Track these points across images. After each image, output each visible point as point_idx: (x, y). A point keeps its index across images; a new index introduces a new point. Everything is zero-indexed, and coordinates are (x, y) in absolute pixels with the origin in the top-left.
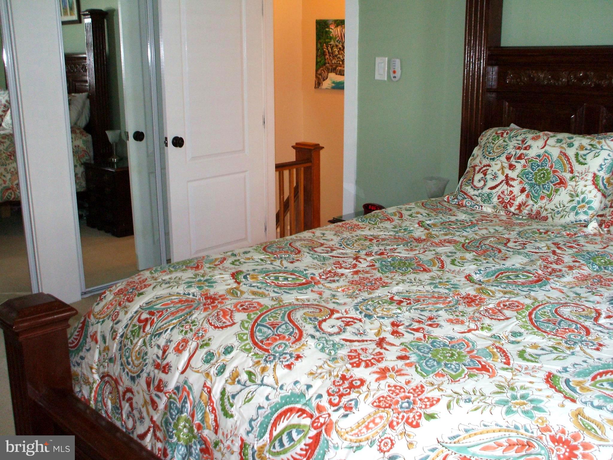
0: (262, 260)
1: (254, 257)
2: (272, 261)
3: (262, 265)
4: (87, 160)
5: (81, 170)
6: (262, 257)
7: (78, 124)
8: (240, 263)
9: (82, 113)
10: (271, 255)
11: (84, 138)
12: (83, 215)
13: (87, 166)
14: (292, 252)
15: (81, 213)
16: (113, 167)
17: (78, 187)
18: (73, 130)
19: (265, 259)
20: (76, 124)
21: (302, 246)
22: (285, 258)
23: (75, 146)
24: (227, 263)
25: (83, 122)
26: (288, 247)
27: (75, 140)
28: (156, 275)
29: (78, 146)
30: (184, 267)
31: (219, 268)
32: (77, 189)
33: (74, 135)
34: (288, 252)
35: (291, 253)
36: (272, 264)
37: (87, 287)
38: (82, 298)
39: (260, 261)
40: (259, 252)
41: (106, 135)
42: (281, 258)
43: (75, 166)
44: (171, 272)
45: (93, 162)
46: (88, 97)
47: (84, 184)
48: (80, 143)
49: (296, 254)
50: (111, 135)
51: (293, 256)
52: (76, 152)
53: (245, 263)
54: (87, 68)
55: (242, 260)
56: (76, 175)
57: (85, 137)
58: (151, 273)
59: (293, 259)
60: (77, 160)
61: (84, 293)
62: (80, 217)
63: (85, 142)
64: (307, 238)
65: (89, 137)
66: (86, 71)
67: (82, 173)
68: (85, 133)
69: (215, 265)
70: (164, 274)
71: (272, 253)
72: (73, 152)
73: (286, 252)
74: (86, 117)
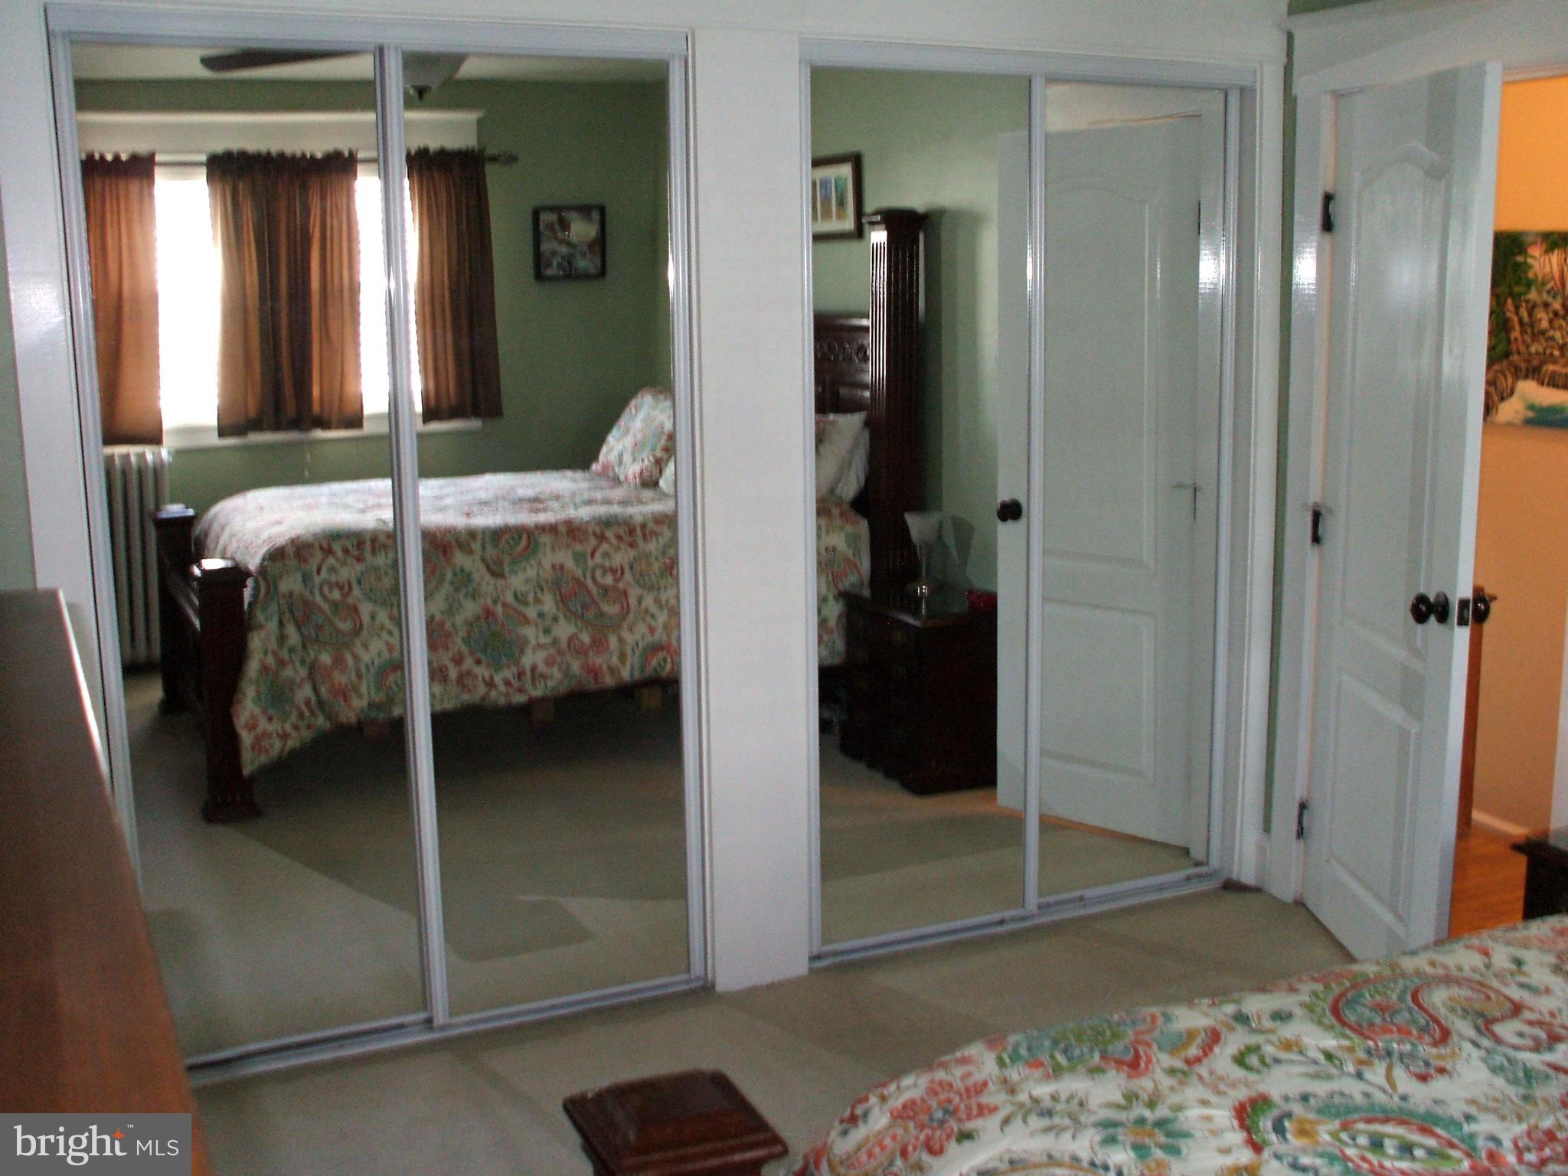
0: (1329, 1056)
1: (1307, 1040)
2: (1361, 1062)
3: (1329, 1077)
4: (852, 585)
5: (835, 609)
6: (1330, 1043)
7: (838, 492)
8: (1262, 1061)
9: (850, 464)
10: (1357, 1040)
11: (849, 528)
12: (832, 721)
13: (851, 601)
14: (1423, 1030)
15: (826, 715)
16: (916, 613)
17: (825, 653)
18: (824, 508)
19: (1339, 1054)
20: (832, 491)
21: (1453, 1010)
22: (1401, 1057)
23: (827, 549)
24: (1222, 1059)
25: (850, 488)
26: (1410, 1010)
27: (828, 532)
28: (1014, 1074)
29: (834, 549)
30: (1097, 1056)
31: (1200, 1078)
32: (820, 659)
33: (823, 522)
34: (1409, 1033)
35: (1420, 1038)
36: (1359, 1076)
37: (824, 942)
38: (811, 970)
39: (1321, 1058)
40: (1320, 1023)
41: (904, 522)
42: (1389, 1053)
43: (822, 601)
44: (1057, 1072)
45: (866, 592)
46: (867, 423)
47: (840, 645)
48: (838, 540)
49: (1435, 1044)
50: (917, 525)
51: (1426, 1050)
52: (827, 564)
53: (1277, 1061)
54: (869, 353)
55: (1269, 1050)
56: (822, 623)
57: (853, 524)
58: (1001, 1063)
59: (1427, 1064)
60: (828, 583)
61: (815, 958)
62: (824, 726)
63: (853, 539)
64: (1467, 973)
65: (863, 526)
66: (865, 359)
67: (839, 618)
68: (852, 514)
69: (1188, 1062)
70: (1038, 1073)
71: (1358, 1030)
72: (819, 563)
73: (1405, 1032)
74: (858, 477)
